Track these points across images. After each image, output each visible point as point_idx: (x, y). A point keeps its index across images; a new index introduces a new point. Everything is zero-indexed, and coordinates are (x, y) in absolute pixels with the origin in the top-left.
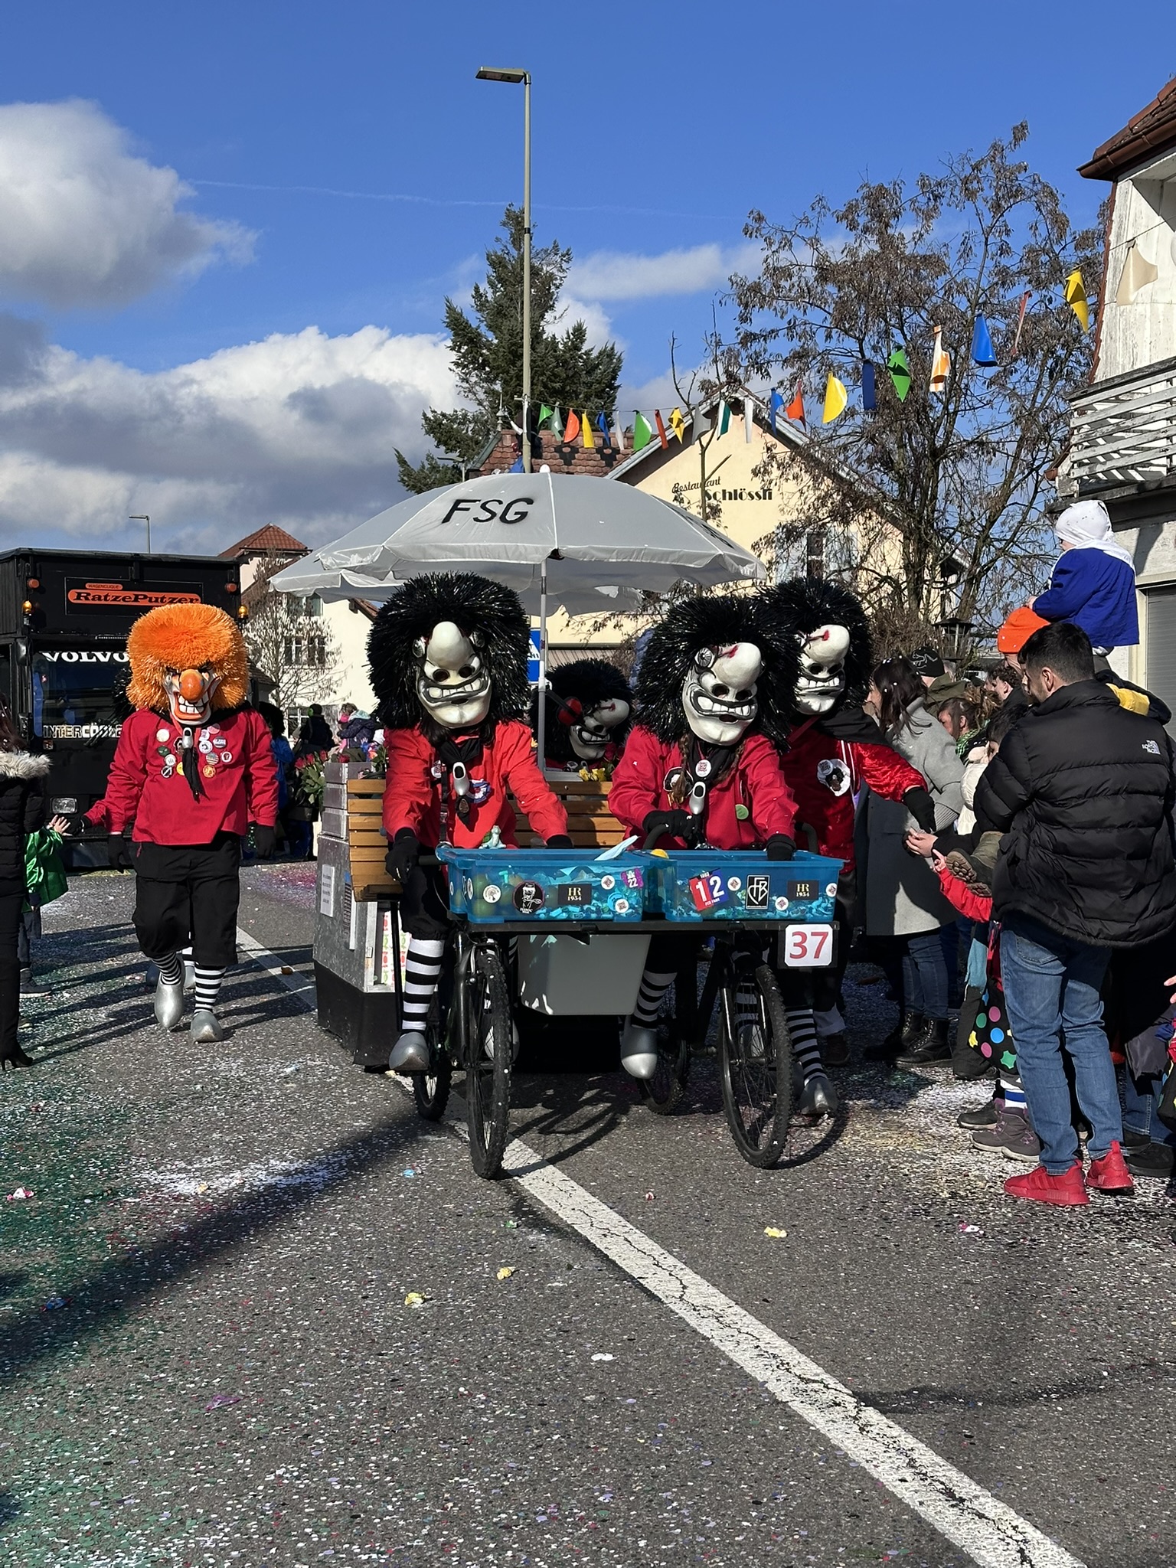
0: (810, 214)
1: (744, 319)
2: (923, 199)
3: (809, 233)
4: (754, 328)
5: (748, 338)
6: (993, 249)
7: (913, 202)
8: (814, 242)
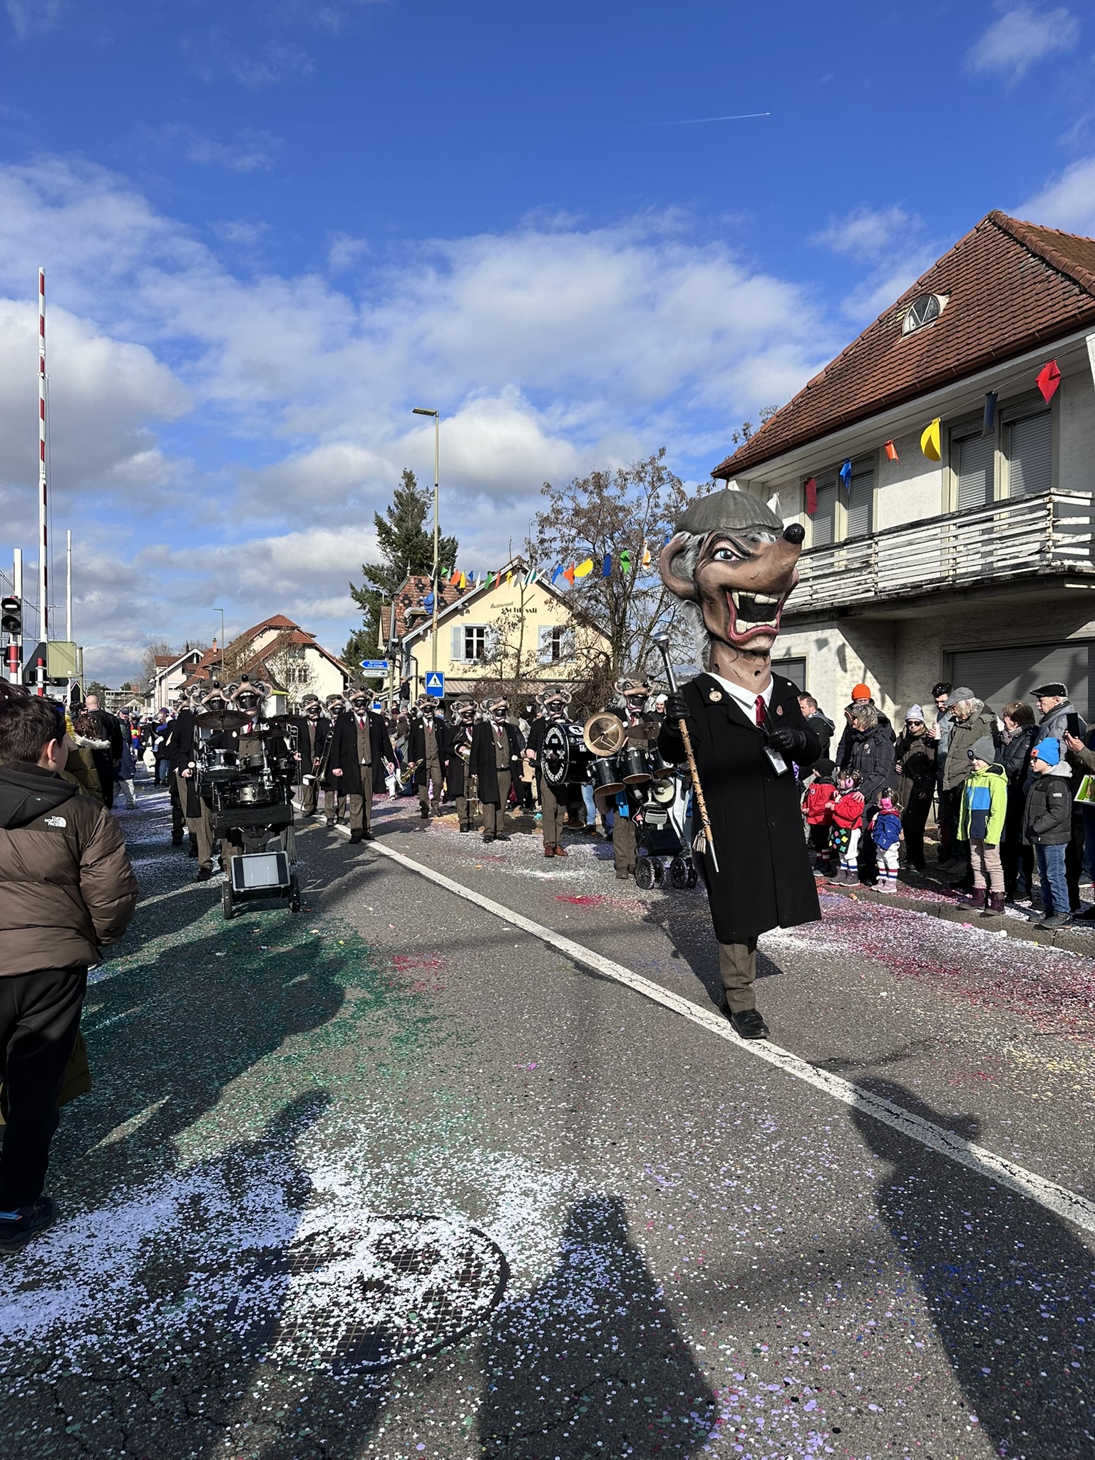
0: (572, 486)
1: (541, 532)
2: (620, 480)
3: (571, 494)
4: (546, 537)
5: (542, 541)
6: (652, 504)
7: (616, 481)
8: (573, 498)
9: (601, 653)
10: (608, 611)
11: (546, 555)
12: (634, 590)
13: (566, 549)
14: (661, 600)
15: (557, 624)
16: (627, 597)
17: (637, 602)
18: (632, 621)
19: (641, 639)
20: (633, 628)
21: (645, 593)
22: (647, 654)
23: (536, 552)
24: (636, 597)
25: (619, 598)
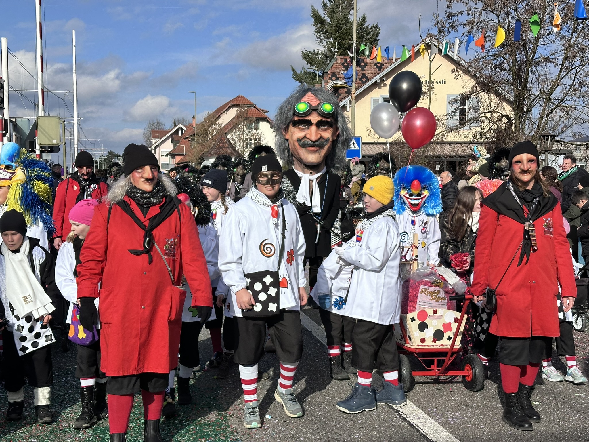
1: (449, 7)
4: (453, 11)
5: (450, 15)
9: (504, 116)
10: (511, 77)
11: (454, 28)
12: (537, 56)
13: (471, 22)
14: (562, 65)
15: (463, 91)
16: (530, 63)
17: (539, 68)
18: (533, 86)
19: (543, 101)
20: (535, 91)
21: (547, 60)
22: (548, 116)
23: (443, 26)
24: (538, 63)
25: (521, 64)
